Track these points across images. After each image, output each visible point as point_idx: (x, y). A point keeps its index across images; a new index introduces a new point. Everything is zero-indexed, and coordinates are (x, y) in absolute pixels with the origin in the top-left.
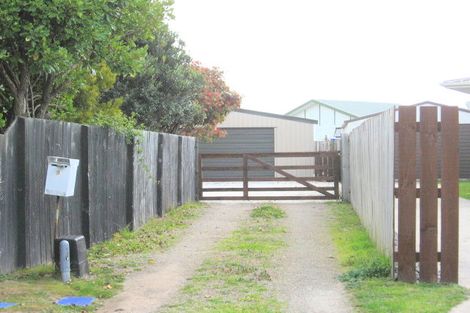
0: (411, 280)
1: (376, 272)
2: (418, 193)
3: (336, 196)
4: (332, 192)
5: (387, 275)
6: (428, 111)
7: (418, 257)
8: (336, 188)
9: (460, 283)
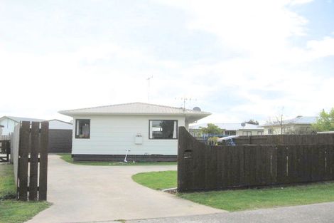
0: (25, 200)
1: (10, 196)
2: (29, 160)
3: (7, 161)
4: (6, 159)
5: (14, 198)
6: (35, 124)
7: (28, 189)
8: (7, 157)
9: (48, 200)
